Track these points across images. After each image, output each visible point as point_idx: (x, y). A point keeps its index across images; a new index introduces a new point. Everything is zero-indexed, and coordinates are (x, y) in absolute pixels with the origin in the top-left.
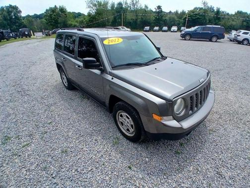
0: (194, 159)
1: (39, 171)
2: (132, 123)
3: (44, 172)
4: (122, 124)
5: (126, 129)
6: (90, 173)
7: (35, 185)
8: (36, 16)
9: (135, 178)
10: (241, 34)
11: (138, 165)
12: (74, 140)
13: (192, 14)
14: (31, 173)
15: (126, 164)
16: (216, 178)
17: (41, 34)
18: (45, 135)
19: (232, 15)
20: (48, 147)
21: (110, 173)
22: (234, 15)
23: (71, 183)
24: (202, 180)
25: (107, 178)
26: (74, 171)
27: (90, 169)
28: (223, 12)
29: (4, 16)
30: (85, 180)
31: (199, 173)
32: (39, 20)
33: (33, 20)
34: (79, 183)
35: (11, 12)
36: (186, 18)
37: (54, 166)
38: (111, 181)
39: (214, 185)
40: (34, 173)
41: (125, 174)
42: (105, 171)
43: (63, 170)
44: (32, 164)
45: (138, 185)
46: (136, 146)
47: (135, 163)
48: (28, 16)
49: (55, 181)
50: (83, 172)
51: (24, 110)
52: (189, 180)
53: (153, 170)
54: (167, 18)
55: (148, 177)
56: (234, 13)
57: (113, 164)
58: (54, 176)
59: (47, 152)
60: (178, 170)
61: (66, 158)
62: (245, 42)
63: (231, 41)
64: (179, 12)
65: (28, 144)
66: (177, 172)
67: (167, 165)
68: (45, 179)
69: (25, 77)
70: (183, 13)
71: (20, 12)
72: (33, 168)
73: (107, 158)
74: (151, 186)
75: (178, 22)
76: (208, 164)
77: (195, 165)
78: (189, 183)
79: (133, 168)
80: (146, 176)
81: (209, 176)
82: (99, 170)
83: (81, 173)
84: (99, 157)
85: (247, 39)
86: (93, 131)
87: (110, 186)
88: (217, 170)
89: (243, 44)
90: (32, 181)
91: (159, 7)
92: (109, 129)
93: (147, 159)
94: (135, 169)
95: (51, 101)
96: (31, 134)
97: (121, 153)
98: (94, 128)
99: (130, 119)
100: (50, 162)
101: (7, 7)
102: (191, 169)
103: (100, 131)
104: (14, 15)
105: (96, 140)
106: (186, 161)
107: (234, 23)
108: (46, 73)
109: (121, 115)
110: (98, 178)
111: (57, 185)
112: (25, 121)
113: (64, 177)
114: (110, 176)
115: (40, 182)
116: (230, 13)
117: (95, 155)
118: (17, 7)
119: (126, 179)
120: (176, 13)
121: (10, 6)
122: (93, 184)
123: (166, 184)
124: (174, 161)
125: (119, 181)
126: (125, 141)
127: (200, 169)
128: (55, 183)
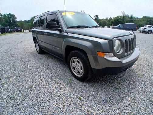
0: (131, 92)
1: (9, 100)
2: (82, 65)
3: (12, 101)
4: (74, 68)
5: (77, 72)
6: (48, 102)
7: (4, 109)
8: (26, 21)
9: (84, 106)
10: (147, 27)
11: (87, 97)
12: (39, 81)
13: (116, 19)
14: (3, 100)
15: (77, 96)
16: (149, 105)
17: (28, 31)
18: (18, 78)
19: (140, 19)
20: (18, 85)
21: (64, 102)
22: (141, 19)
23: (30, 109)
24: (139, 107)
25: (61, 106)
26: (34, 101)
27: (48, 99)
28: (135, 17)
29: (6, 20)
30: (43, 107)
31: (136, 101)
32: (27, 24)
33: (24, 23)
34: (38, 109)
35: (10, 18)
36: (112, 21)
37: (20, 97)
38: (64, 109)
39: (148, 109)
40: (4, 101)
41: (76, 103)
42: (60, 101)
43: (27, 100)
44: (5, 95)
45: (87, 112)
46: (84, 84)
47: (85, 96)
48: (21, 21)
49: (19, 107)
50: (42, 101)
51: (8, 64)
52: (129, 107)
53: (99, 100)
54: (101, 22)
55: (95, 106)
56: (141, 18)
57: (66, 96)
58: (18, 103)
59: (17, 88)
60: (119, 100)
61: (30, 92)
62: (150, 32)
63: (141, 32)
64: (108, 18)
65: (6, 83)
66: (119, 102)
67: (110, 97)
68: (11, 105)
69: (14, 48)
70: (111, 19)
71: (16, 18)
72: (5, 97)
73: (62, 92)
74: (98, 113)
75: (108, 24)
76: (142, 95)
77: (132, 97)
78: (129, 109)
79: (82, 99)
80: (93, 105)
81: (144, 103)
82: (55, 100)
83: (40, 102)
84: (56, 91)
85: (151, 31)
86: (53, 76)
87: (63, 112)
88: (149, 99)
89: (148, 34)
90: (2, 106)
91: (97, 16)
92: (65, 74)
93: (93, 93)
94: (85, 100)
95: (27, 60)
96: (9, 77)
97: (73, 89)
98: (54, 74)
99: (80, 62)
100: (18, 95)
101: (7, 15)
102: (130, 99)
103: (58, 75)
104: (12, 20)
105: (54, 81)
106: (125, 94)
107: (142, 23)
108: (27, 46)
109: (74, 61)
110: (54, 106)
111: (20, 110)
112: (7, 70)
113: (26, 105)
114: (63, 105)
115: (8, 107)
116: (139, 18)
117: (53, 90)
118: (14, 15)
119: (76, 107)
120: (107, 19)
121: (10, 14)
122: (49, 111)
123: (110, 110)
124: (115, 94)
125: (71, 109)
126: (76, 81)
127: (136, 99)
128: (18, 109)
